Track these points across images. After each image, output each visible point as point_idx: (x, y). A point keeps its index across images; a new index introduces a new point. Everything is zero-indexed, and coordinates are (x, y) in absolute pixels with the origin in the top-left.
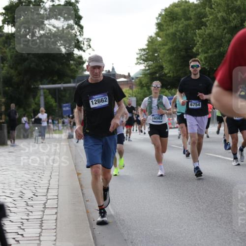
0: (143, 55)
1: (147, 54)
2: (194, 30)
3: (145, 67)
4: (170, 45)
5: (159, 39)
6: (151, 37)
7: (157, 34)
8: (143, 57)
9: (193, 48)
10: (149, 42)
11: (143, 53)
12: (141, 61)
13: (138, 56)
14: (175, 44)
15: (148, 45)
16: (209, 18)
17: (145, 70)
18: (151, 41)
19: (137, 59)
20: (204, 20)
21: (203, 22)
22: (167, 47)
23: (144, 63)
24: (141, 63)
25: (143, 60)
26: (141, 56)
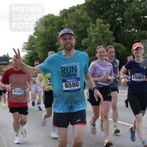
0: (26, 46)
1: (28, 45)
2: (56, 32)
3: (27, 53)
4: (42, 41)
5: (36, 37)
6: (31, 36)
7: (35, 34)
8: (25, 47)
9: (55, 43)
10: (30, 38)
11: (26, 45)
12: (25, 50)
13: (23, 47)
14: (45, 40)
15: (29, 40)
16: (66, 25)
17: (27, 55)
18: (31, 38)
19: (22, 48)
20: (63, 26)
21: (62, 27)
22: (40, 42)
23: (26, 51)
24: (24, 51)
25: (26, 49)
26: (24, 47)
